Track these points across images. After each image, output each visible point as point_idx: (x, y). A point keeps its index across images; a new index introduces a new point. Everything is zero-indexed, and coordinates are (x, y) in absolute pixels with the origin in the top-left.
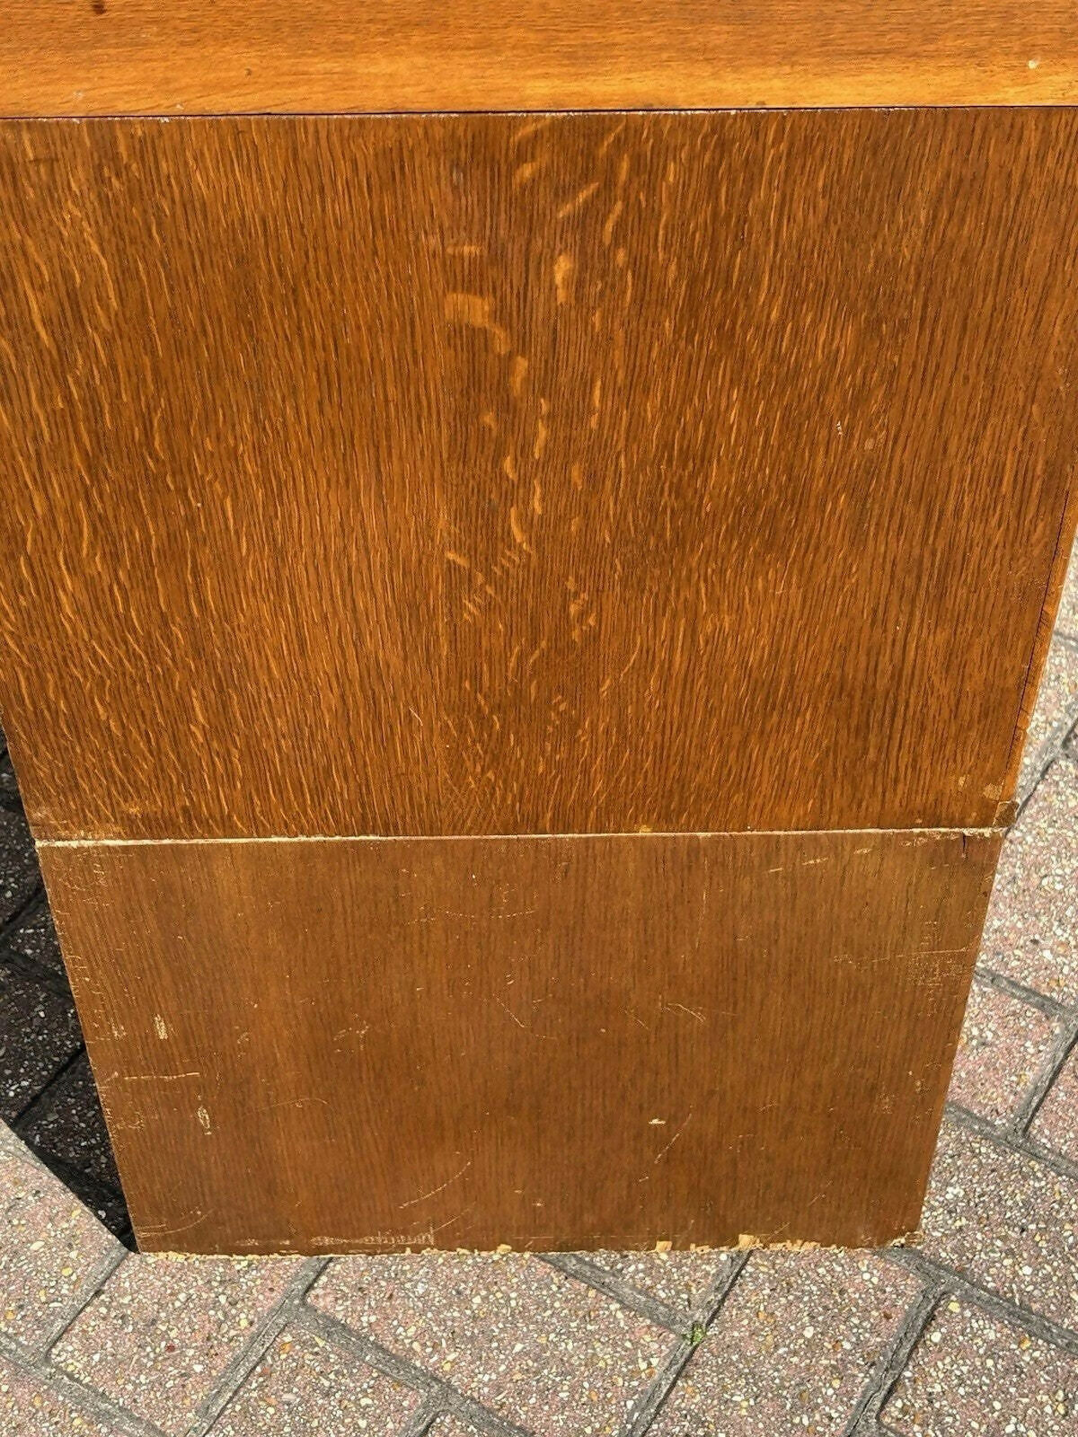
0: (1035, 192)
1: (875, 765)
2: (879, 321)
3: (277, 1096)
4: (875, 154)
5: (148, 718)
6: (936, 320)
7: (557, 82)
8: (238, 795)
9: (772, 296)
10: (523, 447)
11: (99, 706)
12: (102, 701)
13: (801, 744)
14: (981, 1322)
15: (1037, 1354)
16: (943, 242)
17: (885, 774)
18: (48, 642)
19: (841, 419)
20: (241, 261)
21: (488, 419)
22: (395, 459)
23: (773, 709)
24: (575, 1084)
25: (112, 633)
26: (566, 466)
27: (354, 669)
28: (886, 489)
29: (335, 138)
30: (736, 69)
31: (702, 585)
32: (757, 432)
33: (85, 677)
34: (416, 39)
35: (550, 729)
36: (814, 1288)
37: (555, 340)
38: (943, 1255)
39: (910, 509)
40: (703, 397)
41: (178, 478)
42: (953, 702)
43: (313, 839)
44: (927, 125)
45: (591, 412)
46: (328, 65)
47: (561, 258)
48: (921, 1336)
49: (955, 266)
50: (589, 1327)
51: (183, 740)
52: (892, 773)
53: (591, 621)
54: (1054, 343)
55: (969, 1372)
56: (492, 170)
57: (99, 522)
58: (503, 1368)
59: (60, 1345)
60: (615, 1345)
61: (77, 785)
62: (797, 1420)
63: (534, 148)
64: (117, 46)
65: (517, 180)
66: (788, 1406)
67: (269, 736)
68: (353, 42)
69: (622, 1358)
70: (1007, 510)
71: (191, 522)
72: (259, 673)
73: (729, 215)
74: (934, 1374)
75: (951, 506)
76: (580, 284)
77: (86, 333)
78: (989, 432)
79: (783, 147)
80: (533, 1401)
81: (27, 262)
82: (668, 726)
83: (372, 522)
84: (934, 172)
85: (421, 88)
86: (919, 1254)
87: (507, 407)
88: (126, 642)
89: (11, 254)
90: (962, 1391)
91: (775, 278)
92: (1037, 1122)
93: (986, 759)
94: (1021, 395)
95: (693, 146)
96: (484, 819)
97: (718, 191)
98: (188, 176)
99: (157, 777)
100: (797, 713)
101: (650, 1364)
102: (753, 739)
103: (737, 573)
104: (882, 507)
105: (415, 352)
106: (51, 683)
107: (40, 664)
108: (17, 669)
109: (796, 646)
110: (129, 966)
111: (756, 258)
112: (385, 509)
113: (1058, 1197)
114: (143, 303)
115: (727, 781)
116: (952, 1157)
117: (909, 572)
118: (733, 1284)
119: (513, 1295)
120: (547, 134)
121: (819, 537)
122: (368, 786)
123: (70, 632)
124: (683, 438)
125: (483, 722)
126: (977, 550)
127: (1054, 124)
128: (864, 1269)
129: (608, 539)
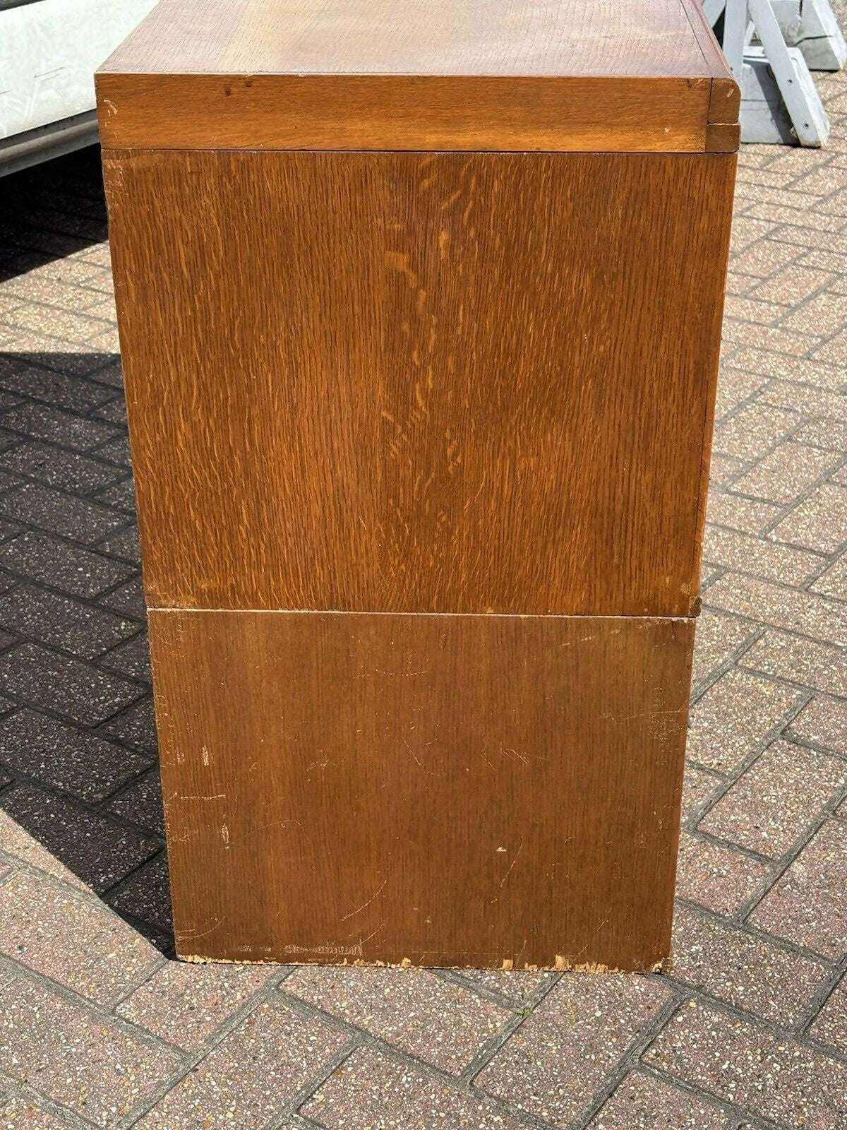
0: (674, 200)
1: (618, 567)
2: (602, 273)
3: (271, 817)
4: (594, 177)
5: (217, 519)
6: (631, 273)
7: (441, 136)
8: (262, 576)
9: (548, 258)
10: (423, 345)
11: (191, 509)
12: (193, 506)
13: (576, 550)
14: (709, 1013)
15: (745, 1030)
16: (631, 228)
17: (625, 573)
18: (168, 465)
19: (586, 332)
20: (285, 230)
21: (405, 327)
22: (357, 350)
23: (559, 524)
24: (451, 814)
25: (203, 460)
26: (445, 357)
27: (330, 490)
28: (612, 377)
29: (334, 164)
30: (525, 131)
31: (518, 437)
32: (543, 339)
33: (186, 490)
34: (375, 112)
35: (436, 534)
36: (603, 992)
37: (439, 280)
38: (687, 979)
39: (625, 391)
40: (515, 317)
41: (246, 360)
42: (658, 522)
43: (302, 612)
44: (619, 162)
45: (458, 325)
46: (333, 125)
47: (443, 233)
48: (671, 1018)
49: (638, 241)
50: (458, 1006)
51: (235, 535)
52: (628, 572)
53: (459, 460)
54: (692, 289)
55: (700, 1037)
56: (409, 182)
57: (203, 386)
58: (401, 1025)
59: (122, 1005)
60: (473, 1017)
61: (174, 566)
62: (588, 1057)
63: (429, 170)
64: (234, 113)
65: (421, 189)
66: (583, 1050)
67: (282, 535)
68: (345, 112)
69: (478, 1022)
70: (676, 393)
71: (250, 389)
72: (279, 489)
73: (525, 210)
74: (678, 1037)
75: (647, 390)
76: (452, 248)
77: (206, 271)
78: (663, 343)
79: (550, 173)
80: (419, 1041)
81: (181, 229)
82: (502, 534)
83: (343, 390)
84: (624, 189)
85: (376, 138)
86: (672, 979)
87: (415, 320)
88: (209, 467)
89: (174, 224)
90: (695, 1046)
91: (549, 246)
92: (752, 916)
93: (680, 565)
94: (678, 320)
95: (506, 172)
96: (399, 599)
97: (519, 195)
98: (263, 182)
99: (219, 563)
100: (573, 528)
101: (495, 1026)
102: (549, 545)
103: (537, 430)
104: (611, 389)
105: (369, 286)
106: (167, 494)
107: (162, 480)
108: (150, 483)
109: (570, 480)
110: (191, 706)
111: (539, 234)
112: (350, 383)
113: (763, 953)
114: (236, 255)
115: (536, 575)
116: (697, 931)
117: (627, 432)
118: (551, 989)
119: (411, 989)
120: (436, 164)
121: (579, 407)
122: (334, 573)
123: (181, 459)
124: (505, 341)
125: (399, 528)
126: (663, 418)
127: (680, 163)
128: (636, 984)
129: (467, 406)
